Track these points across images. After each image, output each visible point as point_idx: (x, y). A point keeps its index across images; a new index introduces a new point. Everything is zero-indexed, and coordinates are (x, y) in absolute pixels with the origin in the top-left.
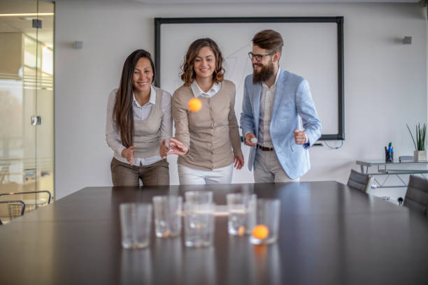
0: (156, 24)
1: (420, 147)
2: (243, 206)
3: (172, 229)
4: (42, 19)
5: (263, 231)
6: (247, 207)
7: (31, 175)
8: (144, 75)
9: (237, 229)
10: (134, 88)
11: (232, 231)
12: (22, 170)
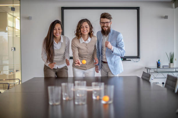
0: (62, 10)
1: (171, 61)
2: (99, 87)
3: (70, 97)
4: (15, 7)
5: (107, 98)
6: (100, 87)
7: (12, 71)
8: (58, 31)
9: (96, 97)
10: (54, 36)
11: (94, 98)
12: (8, 69)
